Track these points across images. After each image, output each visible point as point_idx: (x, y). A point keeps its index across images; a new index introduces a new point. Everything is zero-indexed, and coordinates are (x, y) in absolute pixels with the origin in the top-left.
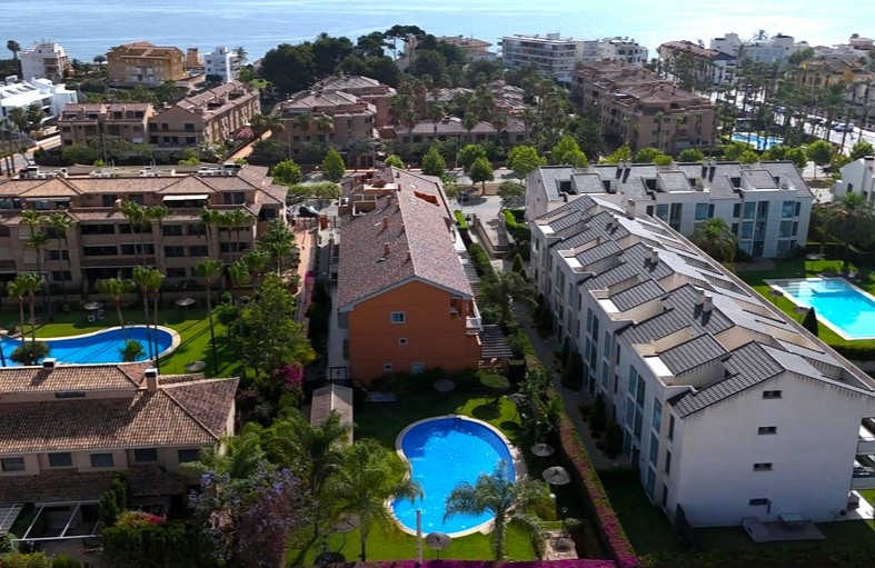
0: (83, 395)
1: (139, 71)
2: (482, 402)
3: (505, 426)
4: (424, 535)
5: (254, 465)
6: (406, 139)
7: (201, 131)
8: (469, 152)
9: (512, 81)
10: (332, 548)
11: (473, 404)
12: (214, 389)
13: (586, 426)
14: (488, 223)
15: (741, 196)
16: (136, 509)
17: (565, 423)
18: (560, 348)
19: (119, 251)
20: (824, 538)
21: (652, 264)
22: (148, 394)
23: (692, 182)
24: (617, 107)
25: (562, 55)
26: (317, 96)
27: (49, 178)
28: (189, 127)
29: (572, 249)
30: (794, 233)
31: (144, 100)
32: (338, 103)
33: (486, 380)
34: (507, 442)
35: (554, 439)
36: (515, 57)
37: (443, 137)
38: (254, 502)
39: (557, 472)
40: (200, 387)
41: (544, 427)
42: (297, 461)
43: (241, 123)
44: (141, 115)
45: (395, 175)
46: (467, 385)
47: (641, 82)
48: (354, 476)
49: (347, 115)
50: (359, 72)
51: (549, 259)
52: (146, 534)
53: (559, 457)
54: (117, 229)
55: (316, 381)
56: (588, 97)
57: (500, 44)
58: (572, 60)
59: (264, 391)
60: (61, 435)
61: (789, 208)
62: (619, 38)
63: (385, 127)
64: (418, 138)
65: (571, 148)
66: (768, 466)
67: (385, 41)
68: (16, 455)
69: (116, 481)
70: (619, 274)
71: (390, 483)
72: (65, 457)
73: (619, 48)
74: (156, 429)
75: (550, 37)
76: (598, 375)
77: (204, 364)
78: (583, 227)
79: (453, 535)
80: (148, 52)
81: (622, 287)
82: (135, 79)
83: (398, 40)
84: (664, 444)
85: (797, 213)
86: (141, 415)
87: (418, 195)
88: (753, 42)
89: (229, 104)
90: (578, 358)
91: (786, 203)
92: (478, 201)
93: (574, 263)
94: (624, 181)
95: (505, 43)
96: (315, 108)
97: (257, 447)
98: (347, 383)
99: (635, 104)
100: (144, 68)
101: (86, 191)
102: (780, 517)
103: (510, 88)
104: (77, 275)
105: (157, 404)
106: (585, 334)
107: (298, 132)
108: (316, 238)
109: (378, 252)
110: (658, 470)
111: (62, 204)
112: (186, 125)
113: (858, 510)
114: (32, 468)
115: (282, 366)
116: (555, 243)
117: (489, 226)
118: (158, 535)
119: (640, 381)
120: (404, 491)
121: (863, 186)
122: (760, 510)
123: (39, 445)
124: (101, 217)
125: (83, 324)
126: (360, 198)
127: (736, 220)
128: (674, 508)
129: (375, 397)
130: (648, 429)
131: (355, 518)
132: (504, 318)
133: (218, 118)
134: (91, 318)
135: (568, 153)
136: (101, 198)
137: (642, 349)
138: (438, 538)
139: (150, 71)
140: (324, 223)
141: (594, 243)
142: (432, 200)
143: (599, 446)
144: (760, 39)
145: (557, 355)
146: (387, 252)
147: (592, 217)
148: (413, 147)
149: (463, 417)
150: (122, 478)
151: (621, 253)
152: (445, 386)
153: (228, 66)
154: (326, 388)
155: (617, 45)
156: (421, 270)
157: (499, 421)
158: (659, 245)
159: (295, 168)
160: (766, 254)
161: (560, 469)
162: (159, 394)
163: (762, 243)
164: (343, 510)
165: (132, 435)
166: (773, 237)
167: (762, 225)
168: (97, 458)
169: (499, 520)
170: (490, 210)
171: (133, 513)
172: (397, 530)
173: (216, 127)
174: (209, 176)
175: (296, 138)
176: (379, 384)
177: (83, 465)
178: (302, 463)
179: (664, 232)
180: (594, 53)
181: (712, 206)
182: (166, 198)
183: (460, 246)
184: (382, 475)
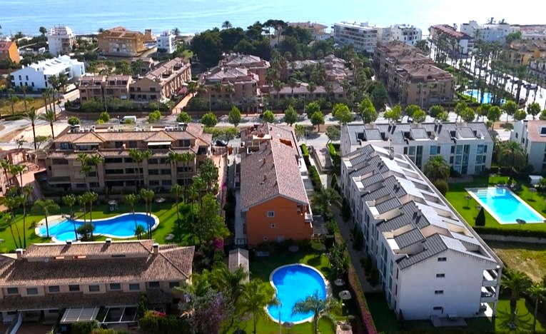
0: (125, 256)
1: (117, 46)
2: (312, 257)
3: (323, 270)
4: (282, 323)
5: (206, 291)
6: (275, 96)
7: (159, 92)
8: (311, 108)
9: (339, 55)
10: (241, 328)
11: (308, 258)
12: (184, 252)
13: (362, 271)
14: (320, 151)
15: (455, 142)
16: (152, 309)
17: (351, 269)
18: (353, 228)
19: (124, 171)
20: (466, 324)
21: (397, 188)
22: (154, 255)
23: (429, 134)
24: (397, 77)
25: (369, 36)
26: (225, 71)
27: (86, 132)
28: (153, 90)
29: (360, 177)
30: (484, 162)
31: (126, 73)
32: (237, 75)
33: (314, 246)
34: (323, 277)
35: (345, 277)
36: (342, 36)
37: (296, 96)
38: (207, 308)
39: (345, 293)
40: (178, 251)
41: (340, 271)
42: (225, 289)
43: (180, 83)
44: (125, 83)
45: (269, 128)
46: (305, 248)
47: (412, 60)
48: (251, 296)
49: (242, 82)
50: (248, 52)
51: (349, 180)
52: (159, 321)
53: (347, 286)
54: (123, 161)
55: (230, 247)
56: (382, 66)
57: (332, 27)
58: (375, 39)
59: (205, 252)
60: (116, 275)
61: (481, 149)
62: (404, 25)
63: (264, 86)
64: (282, 96)
65: (368, 106)
66: (442, 292)
67: (263, 28)
68: (95, 284)
69: (143, 297)
70: (382, 192)
71: (267, 299)
72: (118, 285)
73: (404, 31)
74: (159, 273)
75: (362, 25)
76: (369, 244)
77: (173, 236)
78: (366, 164)
79: (295, 323)
80: (123, 35)
81: (382, 200)
82: (115, 50)
83: (271, 28)
84: (394, 280)
85: (485, 151)
86: (152, 265)
87: (282, 141)
88: (486, 26)
89: (175, 73)
90: (361, 235)
91: (479, 146)
92: (316, 136)
93: (360, 185)
94: (392, 133)
95: (336, 27)
96: (224, 79)
97: (207, 282)
98: (245, 247)
99: (407, 76)
100: (120, 44)
101: (107, 139)
102: (448, 315)
103: (337, 60)
104: (102, 184)
105: (158, 261)
106: (364, 223)
107: (214, 93)
108: (227, 161)
109: (260, 178)
110: (392, 293)
111: (94, 147)
112: (151, 89)
113: (485, 312)
114: (103, 290)
115: (214, 239)
116: (352, 172)
117: (321, 153)
118: (165, 321)
119: (386, 250)
120: (273, 303)
121: (523, 135)
122: (439, 312)
123: (107, 280)
124: (115, 154)
125: (108, 212)
126: (251, 144)
127: (452, 155)
128: (398, 311)
129: (259, 254)
130: (388, 274)
131: (252, 315)
132: (325, 211)
133: (168, 83)
134: (112, 209)
135: (366, 109)
136: (114, 144)
137: (387, 235)
138: (289, 324)
139: (124, 46)
140: (230, 151)
141: (371, 174)
142: (289, 143)
143: (368, 280)
144: (491, 23)
145: (351, 231)
146: (265, 179)
147: (371, 158)
148: (280, 102)
149: (303, 265)
150: (145, 296)
151: (383, 181)
152: (294, 249)
153: (170, 43)
154: (235, 250)
155: (402, 29)
156: (283, 190)
157: (320, 267)
158: (403, 176)
159: (214, 117)
160: (468, 173)
161: (347, 292)
162: (159, 256)
163: (467, 167)
164: (247, 311)
165: (148, 275)
166: (472, 164)
167: (466, 158)
168: (132, 286)
169: (316, 316)
170: (321, 143)
171: (152, 312)
172: (270, 320)
173: (167, 88)
174: (170, 130)
175: (213, 96)
176: (261, 247)
177: (126, 289)
178: (228, 289)
179: (409, 167)
180: (389, 35)
181: (439, 148)
182: (149, 144)
183: (304, 168)
184: (263, 296)
